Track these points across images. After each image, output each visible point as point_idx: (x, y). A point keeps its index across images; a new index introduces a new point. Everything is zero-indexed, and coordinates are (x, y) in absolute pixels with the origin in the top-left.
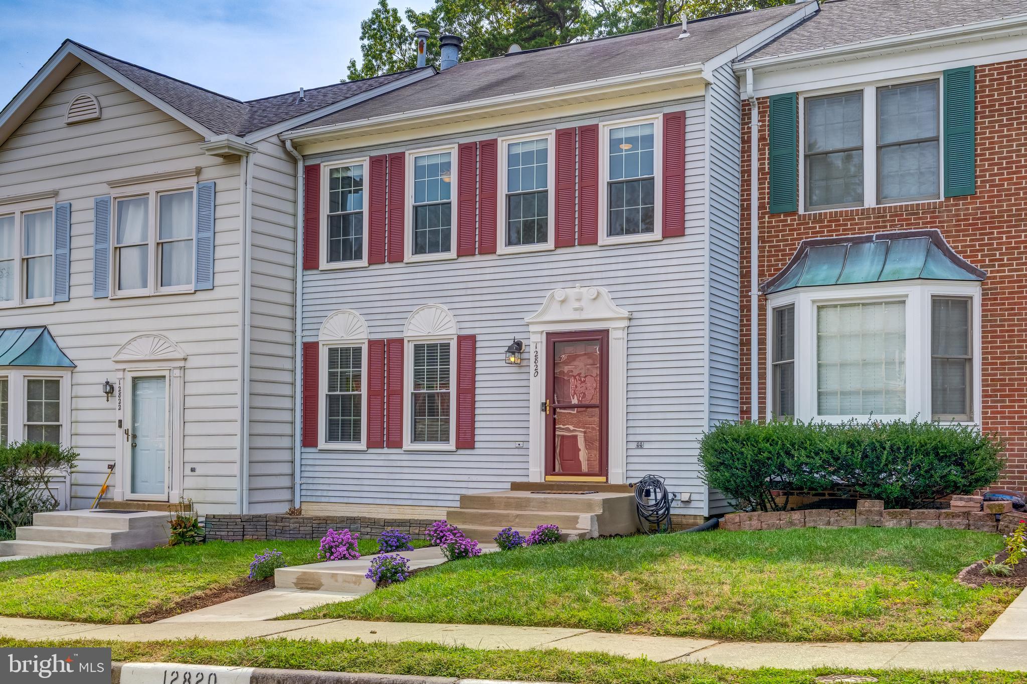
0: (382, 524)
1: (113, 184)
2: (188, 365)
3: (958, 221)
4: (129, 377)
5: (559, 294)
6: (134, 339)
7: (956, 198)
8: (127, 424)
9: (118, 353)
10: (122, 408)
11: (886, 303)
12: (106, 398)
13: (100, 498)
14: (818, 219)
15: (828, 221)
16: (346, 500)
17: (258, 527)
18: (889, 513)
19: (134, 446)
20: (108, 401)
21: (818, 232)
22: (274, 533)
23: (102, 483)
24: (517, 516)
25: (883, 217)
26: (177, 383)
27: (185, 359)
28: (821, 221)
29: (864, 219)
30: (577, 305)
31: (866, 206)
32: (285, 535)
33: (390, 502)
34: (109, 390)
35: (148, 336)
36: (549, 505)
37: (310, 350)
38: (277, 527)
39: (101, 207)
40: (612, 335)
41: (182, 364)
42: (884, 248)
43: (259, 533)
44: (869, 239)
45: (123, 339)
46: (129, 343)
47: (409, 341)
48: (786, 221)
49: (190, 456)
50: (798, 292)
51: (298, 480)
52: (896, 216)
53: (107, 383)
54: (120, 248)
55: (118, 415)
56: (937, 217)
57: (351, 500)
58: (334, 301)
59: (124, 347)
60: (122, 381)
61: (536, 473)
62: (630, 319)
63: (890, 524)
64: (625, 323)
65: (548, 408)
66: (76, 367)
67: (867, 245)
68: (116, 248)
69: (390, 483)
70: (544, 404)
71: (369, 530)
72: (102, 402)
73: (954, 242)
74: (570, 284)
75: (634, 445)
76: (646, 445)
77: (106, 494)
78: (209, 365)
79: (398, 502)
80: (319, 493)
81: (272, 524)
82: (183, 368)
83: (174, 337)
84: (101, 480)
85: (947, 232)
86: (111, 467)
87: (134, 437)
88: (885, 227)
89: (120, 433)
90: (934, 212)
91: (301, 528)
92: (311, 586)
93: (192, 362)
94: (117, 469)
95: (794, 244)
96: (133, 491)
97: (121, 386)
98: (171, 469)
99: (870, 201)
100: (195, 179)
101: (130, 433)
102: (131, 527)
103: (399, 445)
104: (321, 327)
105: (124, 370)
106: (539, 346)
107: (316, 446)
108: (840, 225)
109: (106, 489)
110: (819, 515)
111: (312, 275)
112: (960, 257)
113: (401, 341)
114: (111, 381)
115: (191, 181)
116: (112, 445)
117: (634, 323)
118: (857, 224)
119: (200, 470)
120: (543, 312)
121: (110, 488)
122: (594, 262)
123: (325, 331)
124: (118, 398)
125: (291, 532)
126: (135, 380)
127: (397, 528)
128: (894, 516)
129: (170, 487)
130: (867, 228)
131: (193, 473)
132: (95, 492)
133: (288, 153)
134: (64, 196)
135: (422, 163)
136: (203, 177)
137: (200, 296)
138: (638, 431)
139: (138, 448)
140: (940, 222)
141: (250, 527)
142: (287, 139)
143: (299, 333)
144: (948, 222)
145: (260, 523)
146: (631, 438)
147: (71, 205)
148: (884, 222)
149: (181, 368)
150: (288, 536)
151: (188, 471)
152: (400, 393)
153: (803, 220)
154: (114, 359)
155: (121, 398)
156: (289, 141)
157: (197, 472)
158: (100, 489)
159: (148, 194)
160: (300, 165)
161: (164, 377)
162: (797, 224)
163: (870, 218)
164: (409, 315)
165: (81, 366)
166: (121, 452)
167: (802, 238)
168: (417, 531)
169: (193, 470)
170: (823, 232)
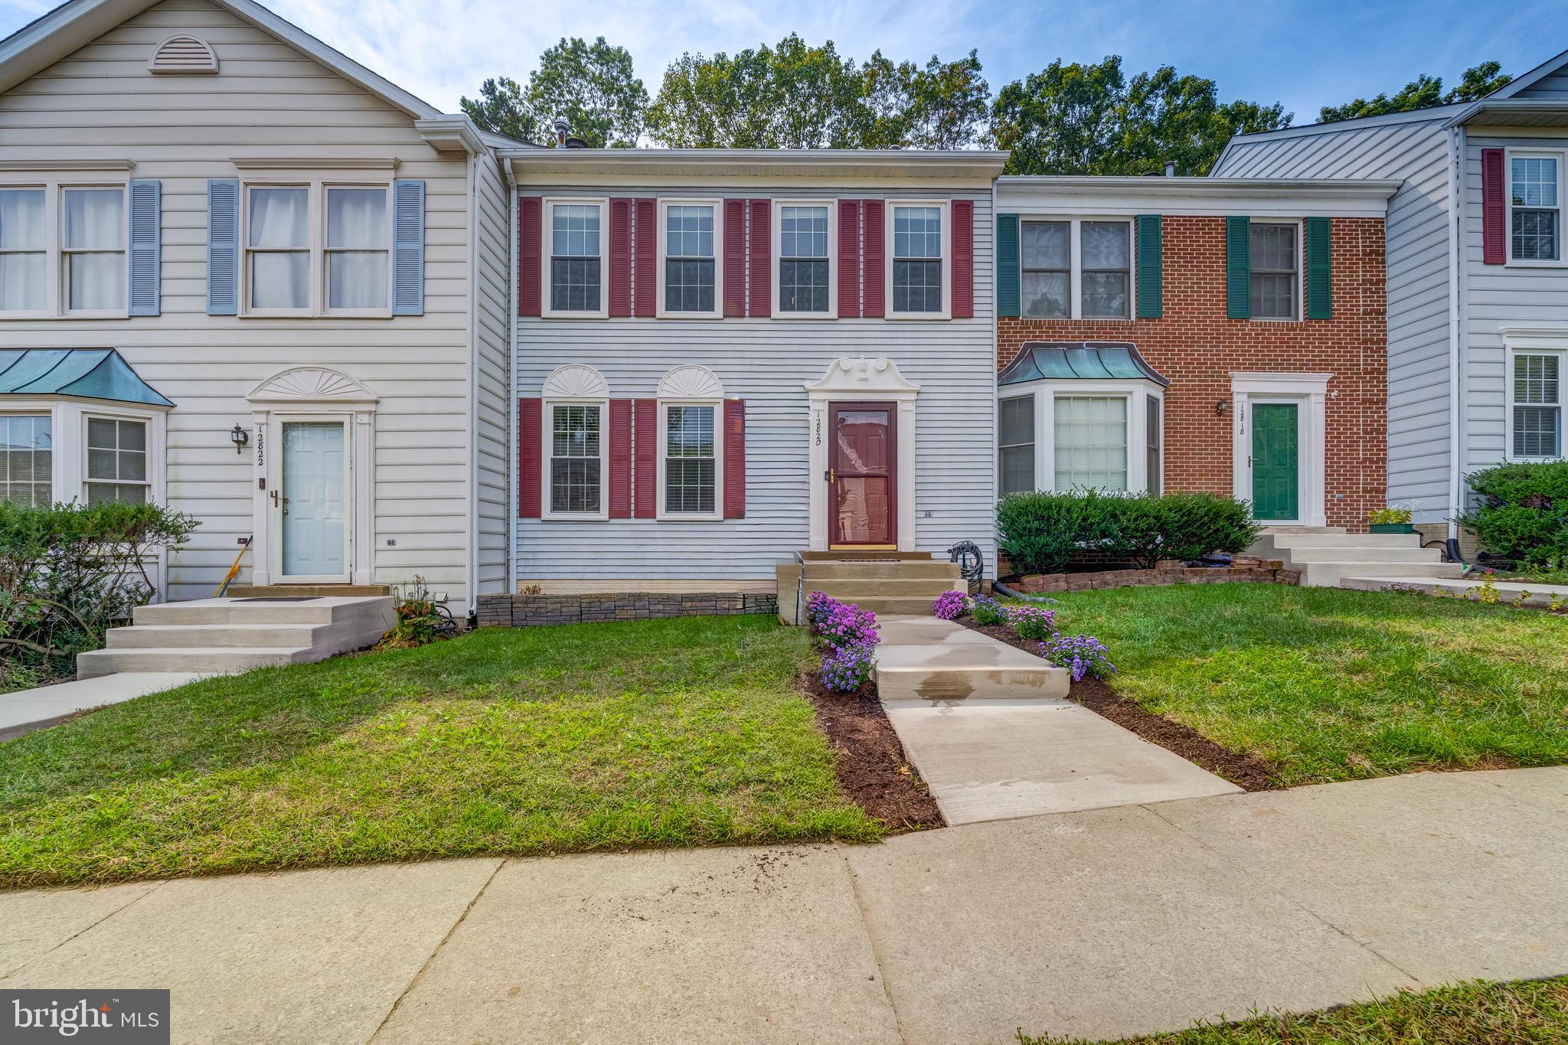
0: (680, 599)
1: (243, 164)
2: (381, 409)
3: (1148, 338)
4: (277, 424)
5: (845, 362)
6: (288, 372)
7: (1147, 319)
8: (275, 484)
9: (259, 389)
10: (264, 462)
11: (1111, 398)
12: (237, 450)
13: (228, 583)
14: (1038, 325)
15: (1046, 328)
16: (580, 576)
17: (499, 610)
18: (1192, 572)
19: (285, 514)
20: (239, 452)
21: (1037, 337)
22: (523, 617)
23: (232, 562)
24: (882, 584)
25: (1091, 329)
26: (363, 434)
27: (377, 402)
28: (1041, 328)
29: (1076, 329)
30: (863, 375)
31: (1074, 318)
32: (540, 619)
33: (640, 576)
34: (241, 439)
35: (311, 369)
36: (900, 572)
37: (530, 409)
38: (527, 610)
39: (221, 195)
40: (900, 407)
41: (372, 407)
42: (1095, 353)
43: (501, 618)
44: (1080, 346)
45: (268, 372)
46: (278, 376)
47: (662, 403)
48: (1011, 324)
49: (384, 525)
50: (1043, 383)
51: (513, 555)
52: (1102, 329)
53: (238, 430)
54: (255, 252)
55: (258, 472)
56: (1133, 333)
57: (587, 576)
58: (561, 353)
59: (268, 382)
60: (264, 428)
61: (819, 541)
62: (918, 393)
63: (1194, 581)
64: (914, 397)
65: (832, 477)
66: (174, 406)
67: (1080, 351)
68: (248, 251)
69: (640, 555)
70: (828, 473)
71: (661, 607)
72: (231, 455)
73: (1146, 354)
74: (854, 355)
75: (922, 514)
76: (934, 515)
77: (236, 578)
78: (418, 410)
79: (650, 576)
80: (542, 569)
81: (520, 605)
82: (374, 414)
83: (355, 372)
84: (231, 558)
85: (1141, 346)
86: (246, 541)
87: (285, 501)
88: (1093, 337)
89: (261, 498)
90: (1131, 329)
91: (563, 609)
92: (949, 693)
93: (386, 406)
94: (255, 544)
95: (1017, 345)
96: (284, 573)
97: (264, 433)
98: (354, 542)
99: (1077, 314)
100: (392, 174)
101: (280, 495)
102: (334, 619)
103: (652, 514)
104: (546, 382)
105: (268, 413)
106: (821, 413)
107: (539, 516)
108: (1056, 332)
109: (235, 572)
110: (1129, 574)
111: (530, 322)
112: (1151, 367)
113: (652, 403)
114: (243, 427)
115: (387, 176)
116: (247, 511)
117: (922, 397)
118: (1070, 333)
119: (402, 542)
120: (825, 382)
121: (243, 569)
122: (880, 335)
123: (551, 387)
124: (256, 449)
125: (549, 614)
126: (287, 427)
127: (698, 604)
128: (1195, 574)
129: (354, 565)
130: (1078, 337)
131: (391, 547)
132: (221, 576)
133: (503, 175)
134: (145, 172)
135: (675, 214)
136: (401, 173)
137: (399, 322)
138: (927, 500)
139: (291, 516)
140: (1135, 337)
141: (488, 610)
142: (506, 157)
143: (514, 387)
144: (1141, 338)
145: (501, 606)
146: (920, 508)
147: (161, 185)
148: (1092, 333)
149: (370, 413)
150: (545, 619)
151: (382, 543)
152: (653, 459)
153: (1025, 325)
154: (248, 398)
155: (264, 450)
156: (509, 160)
157: (398, 545)
158: (228, 571)
159: (309, 184)
160: (514, 194)
161: (341, 424)
162: (1020, 328)
163: (1080, 328)
164: (664, 375)
165: (182, 405)
166: (263, 520)
167: (1023, 341)
168: (726, 606)
169: (391, 543)
170: (1042, 337)
